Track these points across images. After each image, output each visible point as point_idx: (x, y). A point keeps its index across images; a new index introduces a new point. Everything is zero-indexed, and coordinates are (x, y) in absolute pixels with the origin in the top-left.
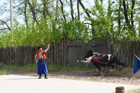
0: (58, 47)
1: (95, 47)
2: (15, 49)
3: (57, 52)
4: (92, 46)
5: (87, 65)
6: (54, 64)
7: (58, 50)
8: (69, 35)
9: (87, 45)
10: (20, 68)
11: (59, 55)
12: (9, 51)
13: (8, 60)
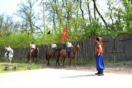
0: (87, 43)
1: (123, 41)
2: (48, 46)
3: (86, 47)
4: (120, 41)
5: (115, 58)
6: (83, 58)
7: (86, 45)
8: (97, 32)
9: (114, 40)
10: (53, 62)
11: (88, 50)
12: (43, 47)
13: (42, 55)
